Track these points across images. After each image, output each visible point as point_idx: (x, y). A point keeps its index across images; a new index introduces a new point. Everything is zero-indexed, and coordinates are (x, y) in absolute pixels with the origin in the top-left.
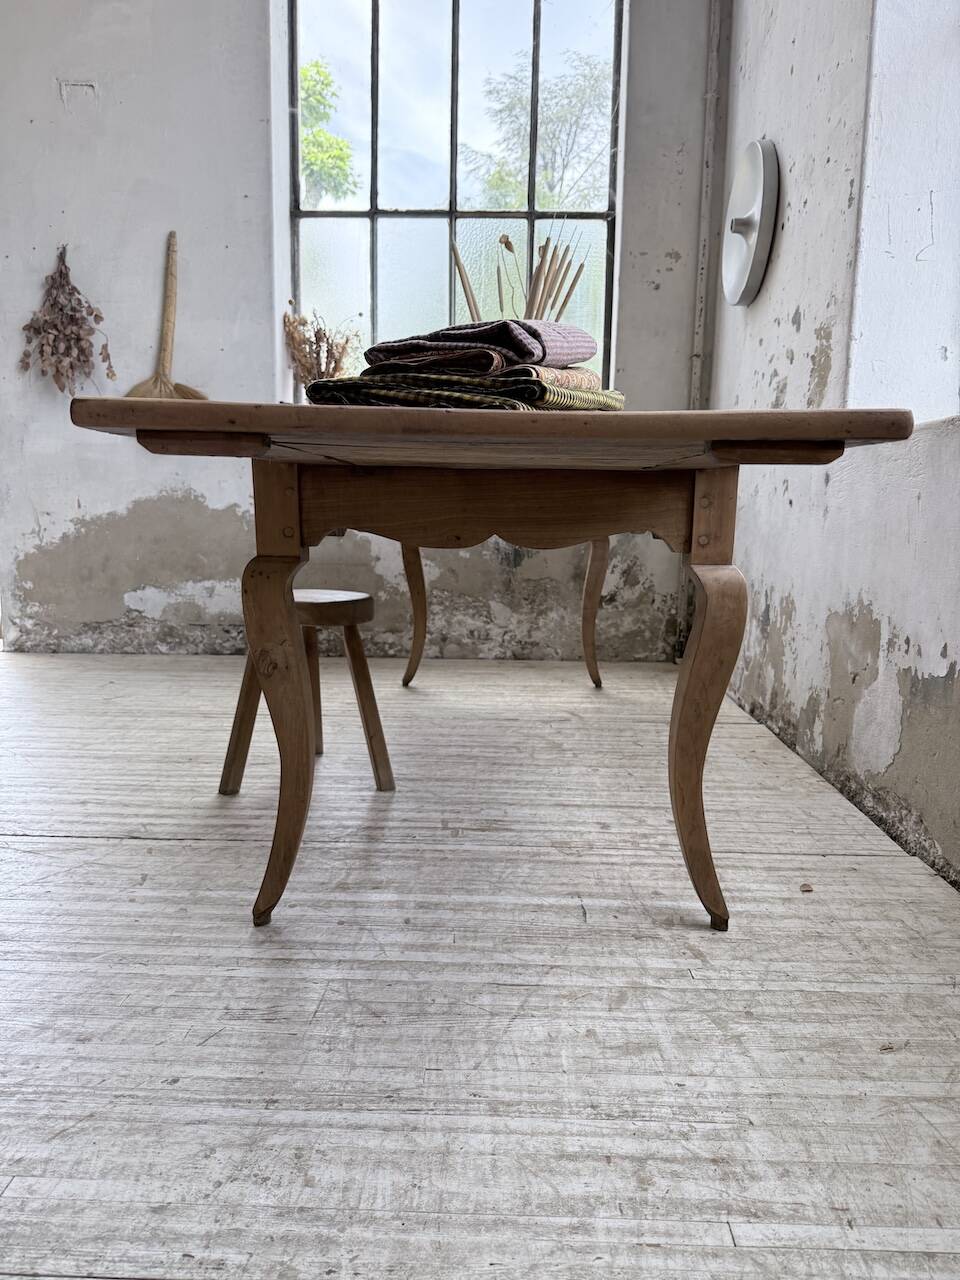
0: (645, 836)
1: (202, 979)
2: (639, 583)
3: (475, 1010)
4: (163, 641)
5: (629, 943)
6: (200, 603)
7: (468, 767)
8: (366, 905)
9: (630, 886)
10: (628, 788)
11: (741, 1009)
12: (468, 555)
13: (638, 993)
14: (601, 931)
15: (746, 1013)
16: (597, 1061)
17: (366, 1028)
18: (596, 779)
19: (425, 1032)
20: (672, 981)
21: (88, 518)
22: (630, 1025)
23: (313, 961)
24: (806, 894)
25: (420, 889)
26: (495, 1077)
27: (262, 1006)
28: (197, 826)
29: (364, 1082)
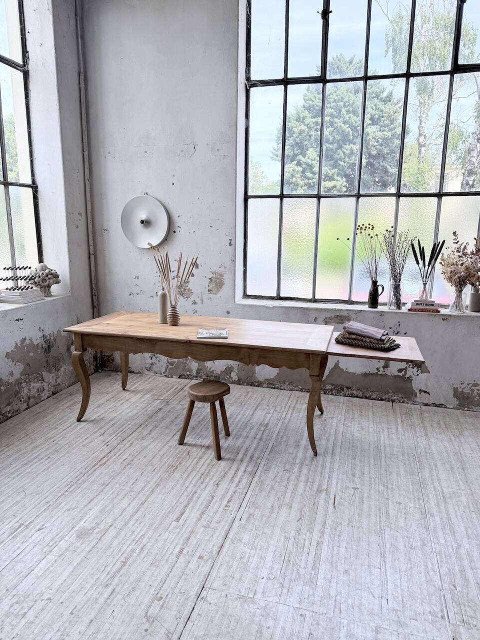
12: (33, 354)
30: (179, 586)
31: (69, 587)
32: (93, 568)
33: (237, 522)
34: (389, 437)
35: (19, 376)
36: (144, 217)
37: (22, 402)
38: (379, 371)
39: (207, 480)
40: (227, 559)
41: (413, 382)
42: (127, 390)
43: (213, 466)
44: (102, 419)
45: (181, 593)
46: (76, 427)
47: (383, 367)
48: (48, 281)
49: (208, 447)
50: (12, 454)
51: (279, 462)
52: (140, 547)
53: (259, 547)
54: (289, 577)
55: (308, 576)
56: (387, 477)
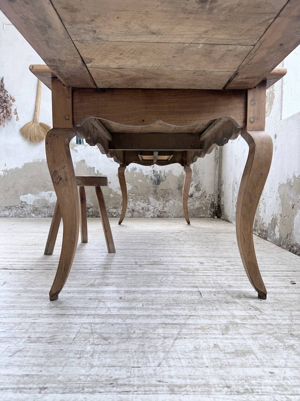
0: (219, 266)
1: (20, 324)
2: (200, 190)
3: (155, 336)
4: (33, 213)
5: (224, 305)
6: (47, 199)
7: (144, 246)
8: (102, 292)
9: (218, 283)
10: (208, 251)
11: (287, 332)
12: (141, 181)
13: (234, 326)
14: (210, 301)
15: (291, 334)
16: (223, 360)
17: (100, 346)
18: (194, 249)
19: (130, 347)
20: (249, 320)
21: (8, 169)
22: (235, 341)
23: (76, 315)
24: (294, 285)
25: (127, 286)
26: (170, 370)
27: (48, 336)
28: (33, 265)
29: (97, 375)
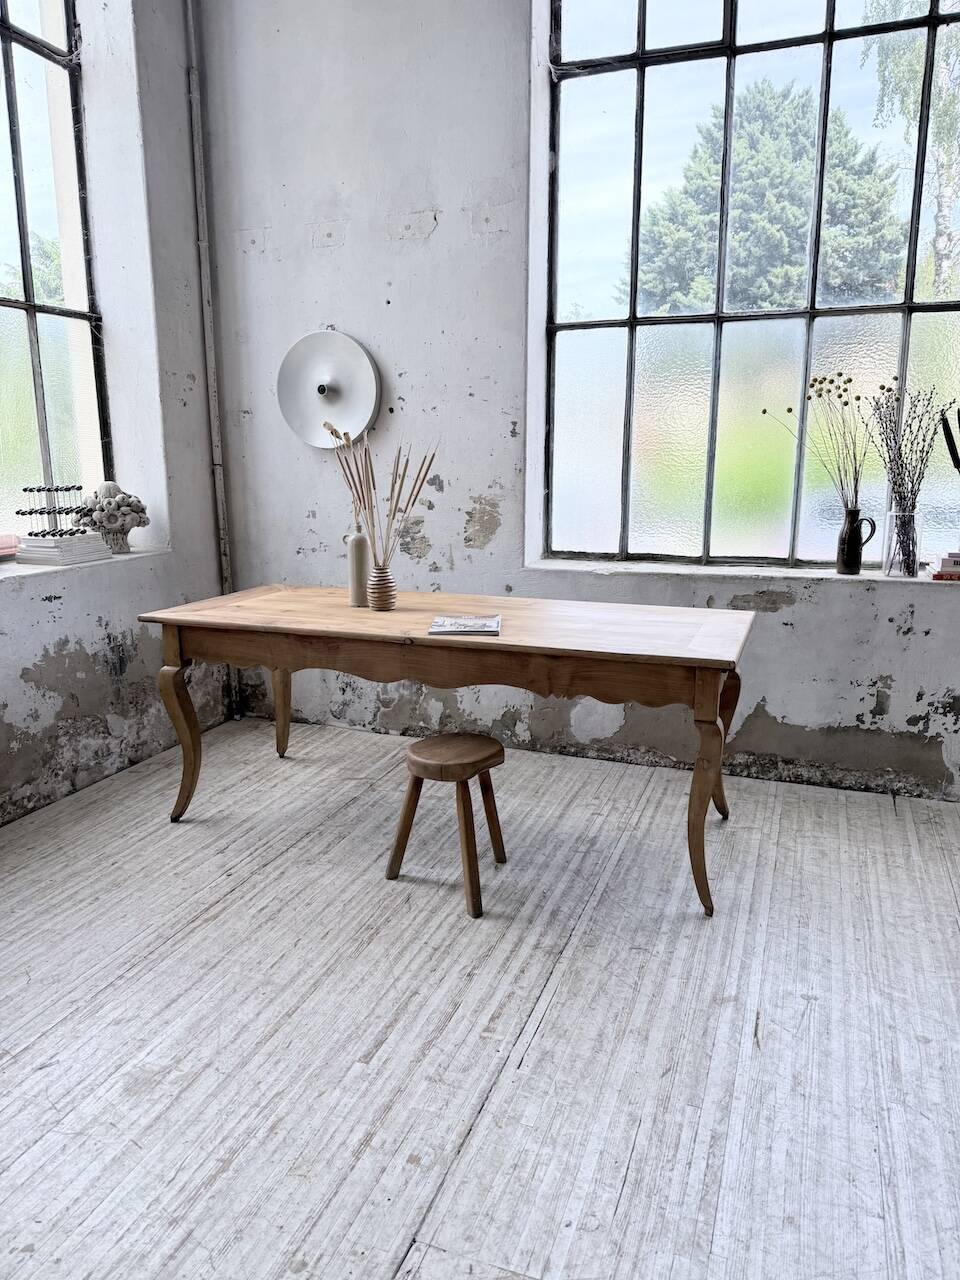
12: (84, 676)
30: (351, 1235)
31: (82, 1218)
32: (149, 1173)
33: (510, 1070)
34: (889, 875)
35: (52, 721)
36: (326, 380)
37: (60, 778)
38: (863, 722)
39: (445, 965)
40: (480, 1167)
41: (943, 747)
42: (288, 758)
43: (462, 929)
44: (226, 818)
45: (355, 1253)
46: (168, 834)
47: (871, 712)
48: (120, 519)
49: (454, 887)
50: (20, 889)
51: (619, 929)
52: (269, 1123)
53: (560, 1141)
54: (638, 1228)
55: (687, 1228)
56: (888, 973)
